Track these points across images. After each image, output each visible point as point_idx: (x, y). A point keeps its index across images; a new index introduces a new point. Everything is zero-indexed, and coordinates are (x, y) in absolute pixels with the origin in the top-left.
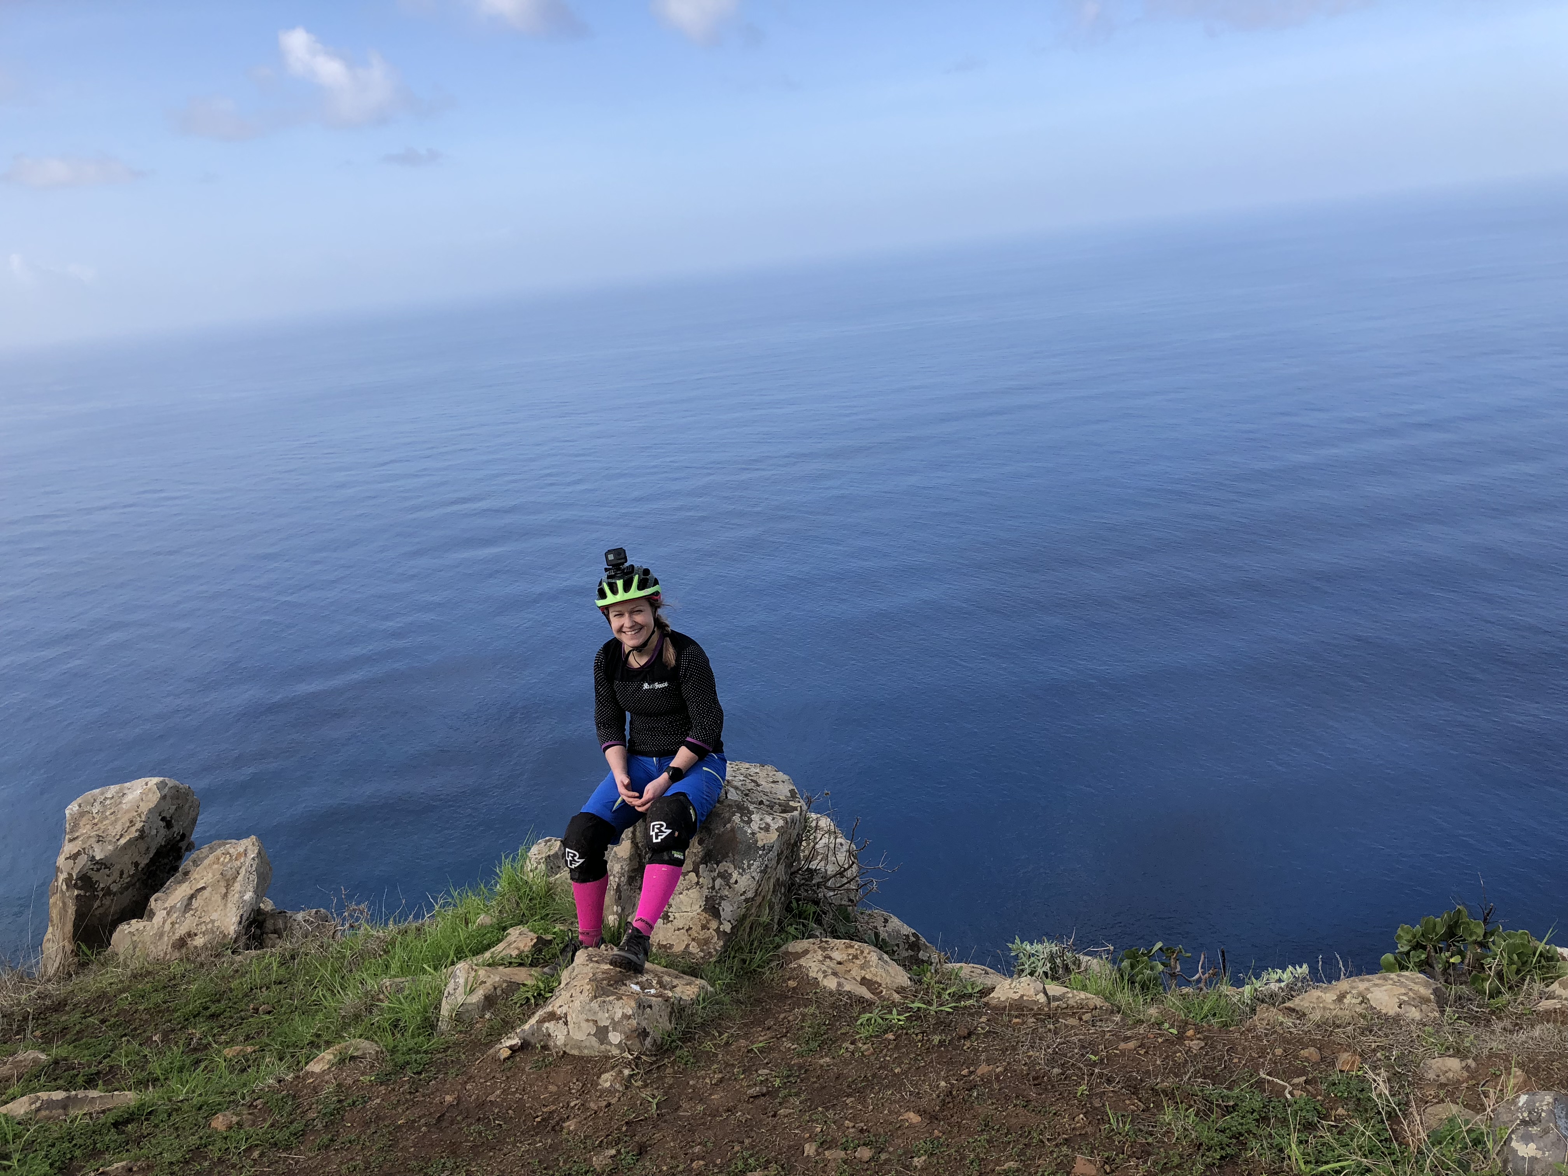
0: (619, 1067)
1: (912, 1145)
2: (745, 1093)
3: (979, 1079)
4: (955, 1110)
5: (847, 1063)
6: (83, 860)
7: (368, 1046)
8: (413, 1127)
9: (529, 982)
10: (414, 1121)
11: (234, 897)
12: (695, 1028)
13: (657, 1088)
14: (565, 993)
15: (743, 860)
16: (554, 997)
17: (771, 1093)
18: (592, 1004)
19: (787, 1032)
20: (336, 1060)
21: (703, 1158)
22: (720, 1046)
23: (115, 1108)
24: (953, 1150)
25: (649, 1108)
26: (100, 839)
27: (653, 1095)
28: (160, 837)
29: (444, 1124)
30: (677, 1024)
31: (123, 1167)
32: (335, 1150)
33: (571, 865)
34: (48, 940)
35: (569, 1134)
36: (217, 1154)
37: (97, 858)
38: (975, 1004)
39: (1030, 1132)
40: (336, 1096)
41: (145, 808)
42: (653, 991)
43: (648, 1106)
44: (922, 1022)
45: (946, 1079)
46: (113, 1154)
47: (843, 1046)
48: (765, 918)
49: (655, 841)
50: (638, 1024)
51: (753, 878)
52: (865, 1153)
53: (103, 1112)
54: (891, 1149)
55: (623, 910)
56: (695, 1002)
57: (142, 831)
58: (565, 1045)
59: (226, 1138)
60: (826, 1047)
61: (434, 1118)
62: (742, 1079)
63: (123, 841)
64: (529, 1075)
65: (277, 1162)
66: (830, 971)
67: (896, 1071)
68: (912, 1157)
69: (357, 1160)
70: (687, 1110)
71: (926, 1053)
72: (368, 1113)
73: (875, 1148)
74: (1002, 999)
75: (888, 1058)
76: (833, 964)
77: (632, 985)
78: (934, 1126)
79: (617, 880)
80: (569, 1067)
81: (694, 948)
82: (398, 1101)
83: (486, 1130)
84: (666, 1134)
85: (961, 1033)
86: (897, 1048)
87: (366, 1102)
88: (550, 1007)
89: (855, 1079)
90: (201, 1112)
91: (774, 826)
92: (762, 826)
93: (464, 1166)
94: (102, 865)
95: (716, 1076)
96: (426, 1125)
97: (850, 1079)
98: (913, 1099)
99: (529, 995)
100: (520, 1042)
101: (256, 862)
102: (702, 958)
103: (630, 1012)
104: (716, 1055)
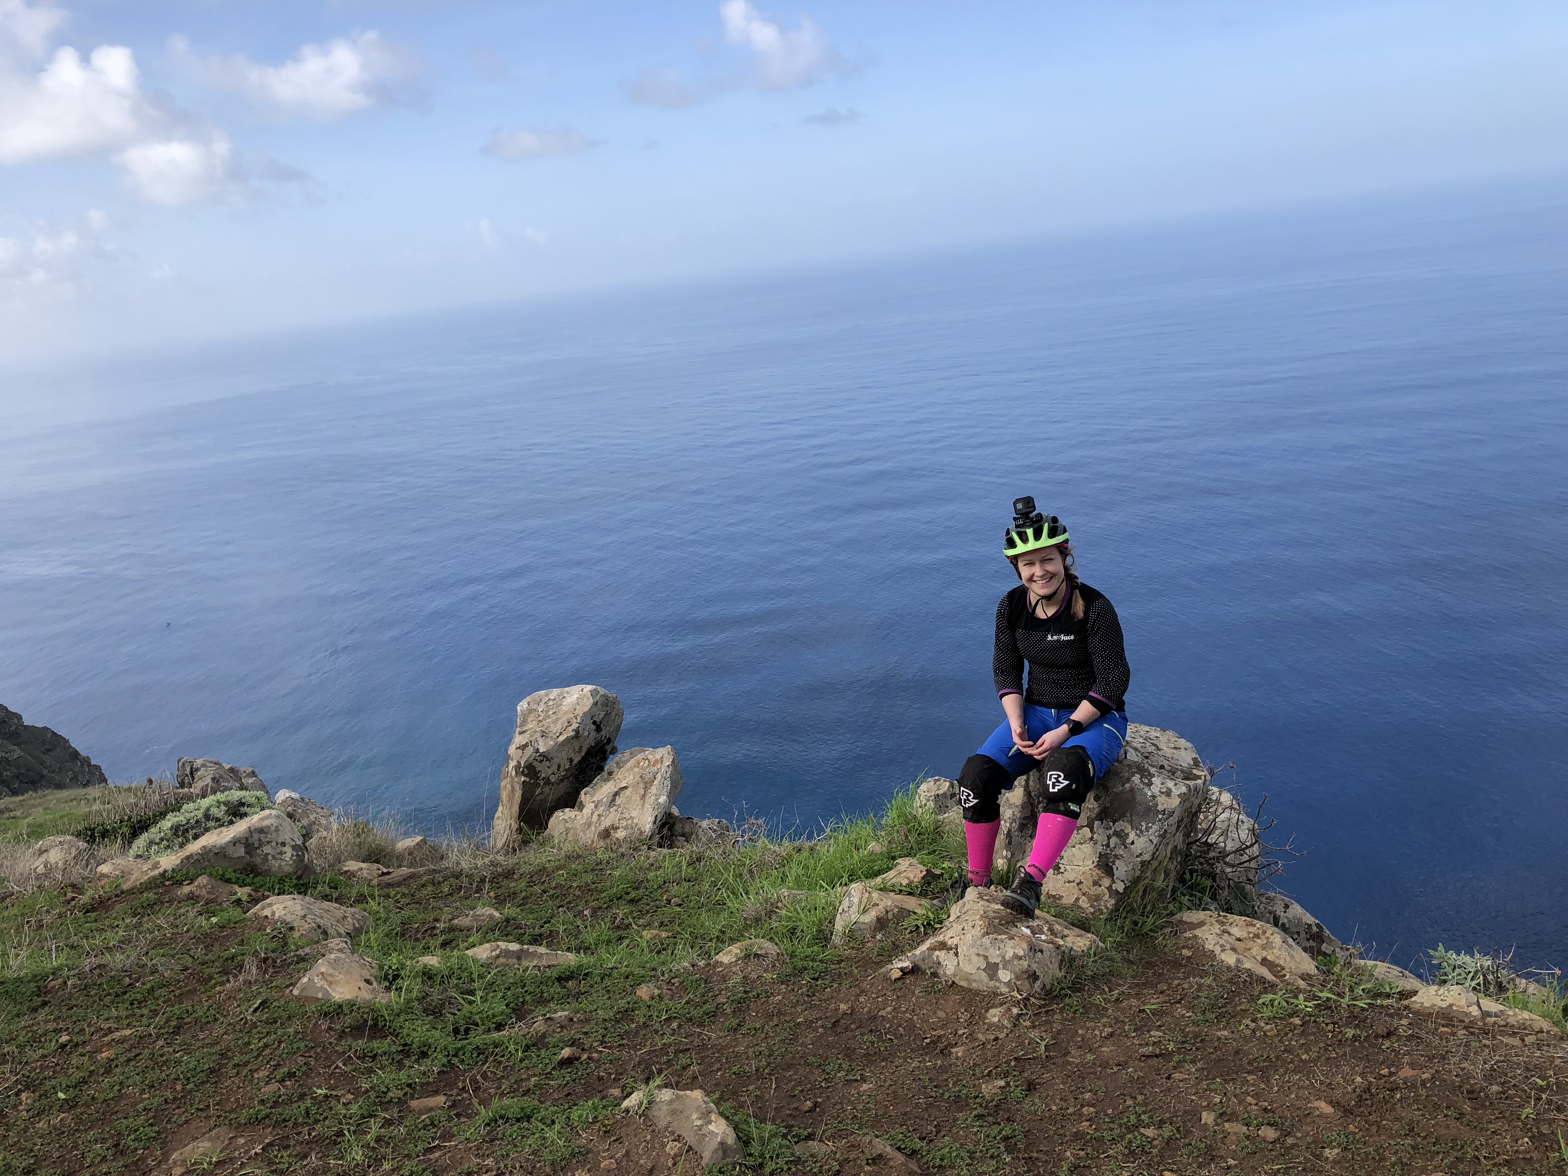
0: (1008, 1005)
1: (1323, 1135)
2: (1137, 1051)
3: (1402, 1081)
4: (1374, 1109)
5: (1247, 1040)
6: (529, 751)
7: (770, 947)
8: (811, 1027)
9: (918, 911)
10: (811, 1022)
11: (650, 800)
12: (1085, 980)
13: (1045, 1031)
14: (957, 925)
15: (1141, 821)
16: (945, 928)
17: (1165, 1056)
18: (984, 940)
19: (1181, 999)
20: (743, 955)
21: (1094, 1106)
22: (1110, 1001)
23: (559, 965)
24: (1371, 1149)
25: (1037, 1049)
26: (544, 735)
27: (1041, 1037)
28: (590, 738)
29: (839, 1029)
30: (1067, 973)
31: (566, 1017)
32: (742, 1034)
33: (965, 804)
34: (498, 818)
35: (957, 1059)
36: (642, 1020)
37: (541, 751)
38: (1395, 1004)
39: (1462, 1147)
40: (743, 986)
41: (580, 711)
42: (1043, 937)
43: (1037, 1047)
44: (1332, 1012)
45: (1363, 1075)
46: (557, 1004)
47: (1244, 1022)
48: (1159, 883)
49: (1051, 790)
50: (1029, 966)
51: (1151, 841)
52: (1270, 1133)
53: (549, 967)
54: (1299, 1135)
55: (1012, 855)
56: (1086, 954)
57: (577, 731)
58: (954, 976)
59: (649, 1007)
60: (1224, 1020)
61: (830, 1022)
62: (1134, 1037)
63: (561, 738)
64: (918, 997)
65: (692, 1035)
66: (1228, 946)
67: (1304, 1057)
68: (1323, 1148)
69: (761, 1046)
70: (1075, 1057)
71: (1338, 1045)
72: (771, 1007)
73: (1281, 1130)
74: (1426, 1005)
75: (1293, 1043)
76: (1232, 940)
77: (1023, 928)
78: (1349, 1121)
79: (1008, 825)
80: (957, 997)
81: (1084, 903)
82: (798, 1001)
83: (878, 1042)
84: (1055, 1076)
85: (1380, 1032)
86: (1304, 1034)
87: (769, 997)
88: (941, 936)
89: (1257, 1058)
90: (629, 980)
91: (1176, 792)
92: (1164, 790)
93: (858, 1070)
94: (545, 757)
95: (1106, 1030)
96: (822, 1027)
97: (1251, 1056)
98: (1323, 1088)
99: (919, 923)
100: (911, 965)
101: (671, 769)
102: (1093, 914)
103: (1021, 953)
104: (1107, 1009)
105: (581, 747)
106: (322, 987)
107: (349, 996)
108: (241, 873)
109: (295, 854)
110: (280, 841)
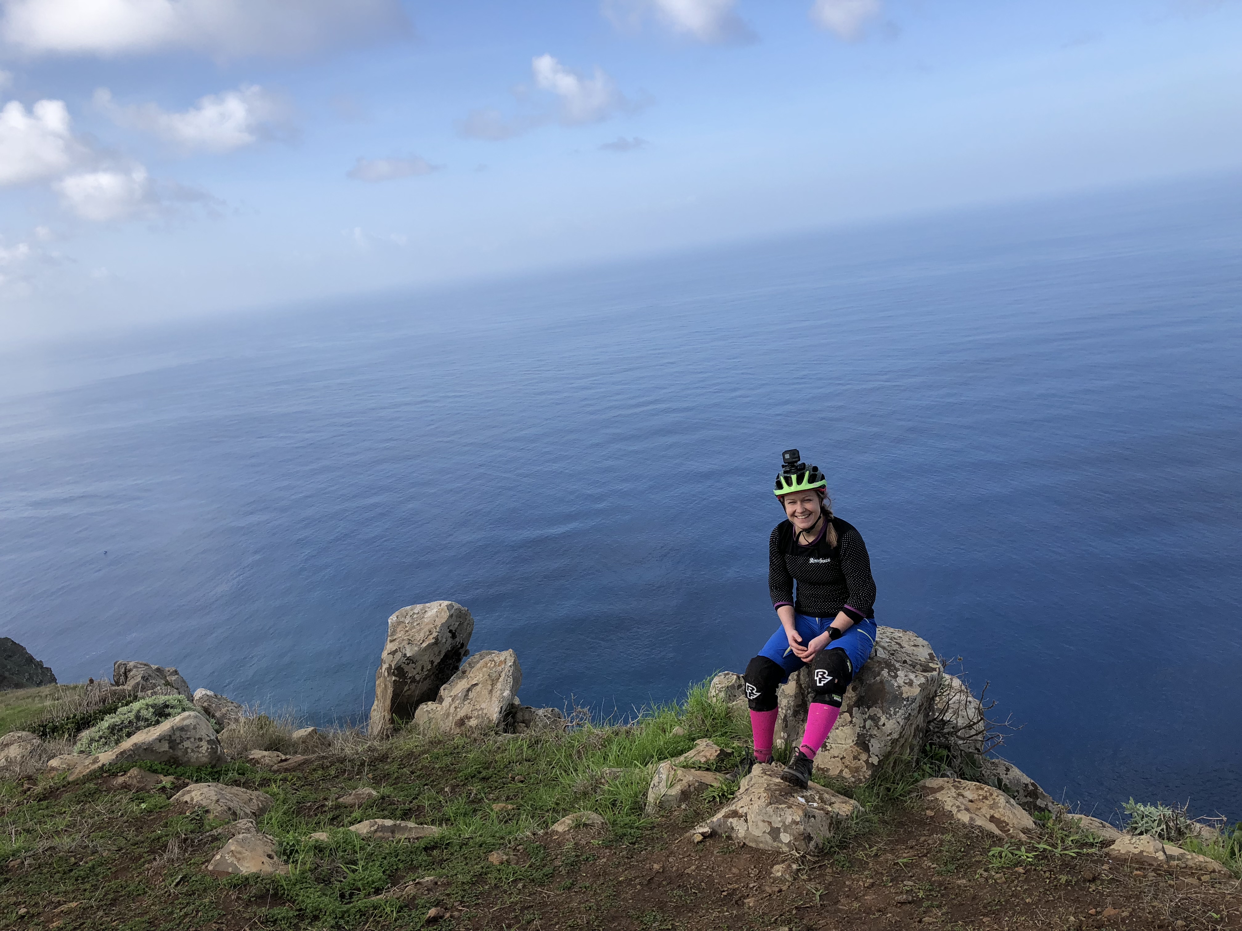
0: (788, 862)
2: (894, 899)
3: (1106, 919)
5: (981, 887)
6: (399, 655)
7: (596, 817)
8: (630, 885)
9: (715, 784)
10: (631, 880)
11: (497, 694)
12: (850, 839)
13: (820, 883)
14: (746, 797)
15: (890, 707)
16: (736, 799)
17: (916, 902)
18: (768, 809)
19: (927, 853)
20: (574, 825)
22: (870, 857)
23: (425, 837)
25: (814, 899)
26: (410, 642)
27: (816, 888)
28: (447, 644)
29: (653, 886)
30: (835, 834)
31: (431, 881)
32: (575, 892)
33: (750, 696)
34: (374, 710)
35: (749, 909)
36: (493, 882)
37: (408, 655)
38: (1097, 852)
40: (575, 852)
41: (439, 622)
42: (815, 805)
43: (813, 897)
44: (1049, 861)
45: (1075, 915)
46: (424, 870)
47: (978, 872)
48: (906, 757)
49: (818, 684)
50: (805, 829)
51: (898, 722)
53: (417, 838)
55: (788, 736)
56: (849, 818)
57: (436, 639)
58: (745, 838)
59: (499, 870)
60: (962, 870)
61: (646, 880)
62: (891, 886)
63: (424, 645)
64: (717, 857)
65: (534, 894)
66: (963, 807)
67: (1027, 901)
69: (591, 902)
70: (844, 904)
71: (1054, 889)
72: (598, 868)
74: (1122, 852)
76: (965, 802)
77: (799, 798)
79: (784, 712)
80: (748, 856)
81: (846, 774)
82: (619, 863)
83: (685, 896)
84: (829, 922)
85: (1086, 877)
86: (1027, 881)
87: (596, 860)
88: (734, 806)
89: (990, 902)
90: (482, 848)
91: (917, 682)
92: (907, 681)
93: (670, 920)
94: (411, 660)
95: (868, 881)
96: (640, 884)
97: (985, 901)
98: (1044, 928)
99: (715, 794)
100: (710, 830)
101: (512, 669)
102: (854, 783)
103: (798, 819)
104: (868, 863)
105: (440, 651)
106: (232, 863)
107: (254, 870)
108: (165, 765)
109: (210, 747)
110: (197, 737)
